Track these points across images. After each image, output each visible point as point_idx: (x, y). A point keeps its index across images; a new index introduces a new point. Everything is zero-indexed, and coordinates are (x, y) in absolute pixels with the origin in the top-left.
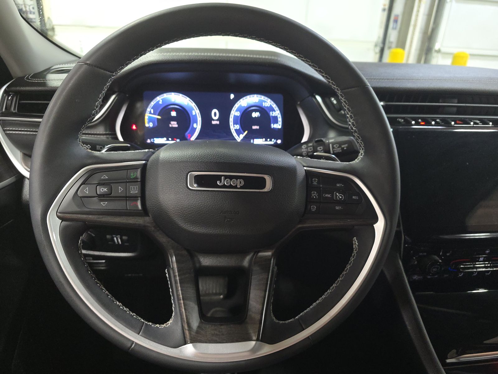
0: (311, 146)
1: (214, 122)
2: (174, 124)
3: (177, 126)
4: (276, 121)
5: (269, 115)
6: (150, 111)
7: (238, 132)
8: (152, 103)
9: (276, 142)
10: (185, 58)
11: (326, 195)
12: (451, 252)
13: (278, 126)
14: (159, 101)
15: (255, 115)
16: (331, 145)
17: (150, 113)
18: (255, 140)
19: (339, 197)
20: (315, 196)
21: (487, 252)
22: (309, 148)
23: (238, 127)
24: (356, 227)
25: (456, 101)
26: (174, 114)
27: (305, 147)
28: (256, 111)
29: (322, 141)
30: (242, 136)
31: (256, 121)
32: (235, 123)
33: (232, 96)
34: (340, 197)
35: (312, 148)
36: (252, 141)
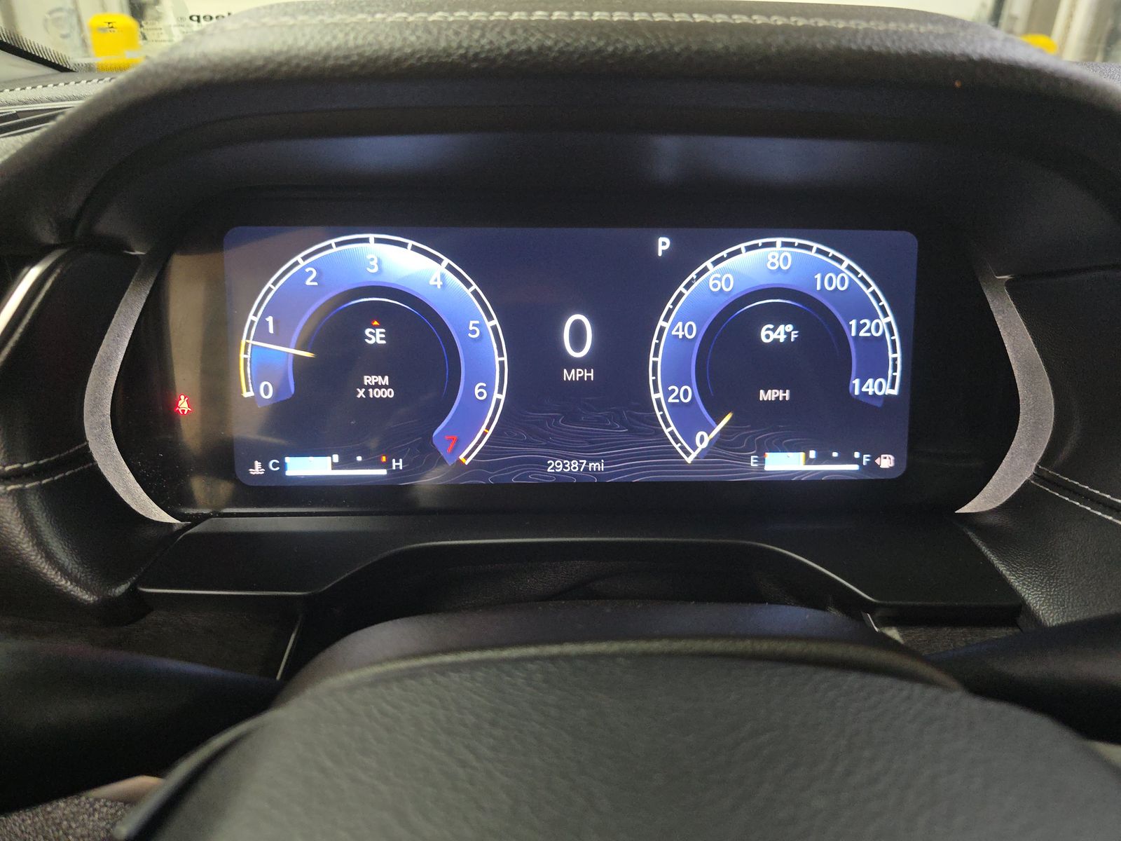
1: (570, 375)
2: (378, 386)
3: (389, 393)
5: (841, 334)
6: (263, 324)
7: (687, 419)
8: (272, 287)
9: (873, 466)
10: (398, 44)
13: (884, 387)
14: (303, 275)
15: (775, 334)
17: (262, 334)
18: (769, 456)
23: (686, 393)
26: (376, 336)
28: (777, 316)
30: (704, 440)
32: (675, 377)
33: (663, 244)
36: (753, 462)
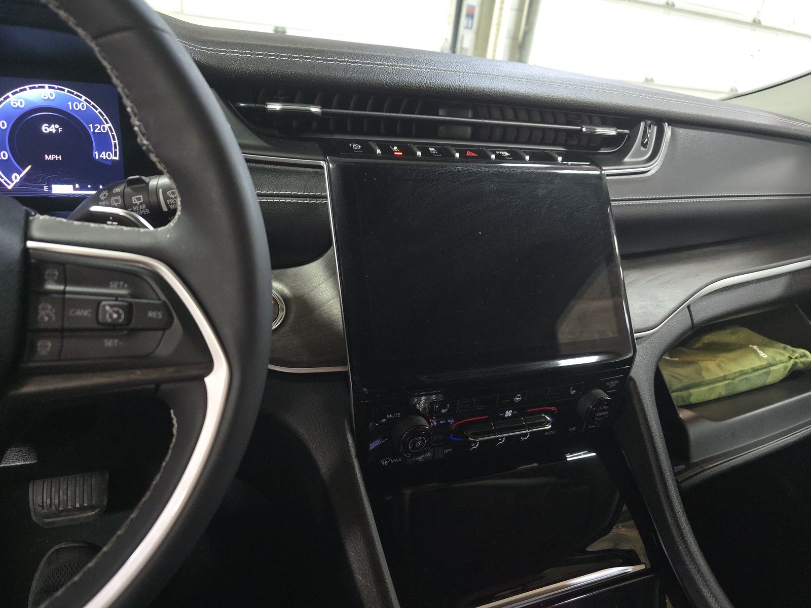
0: (117, 194)
4: (105, 146)
5: (86, 132)
7: (6, 167)
11: (79, 313)
12: (448, 405)
13: (111, 155)
15: (49, 129)
16: (160, 191)
18: (54, 186)
19: (111, 316)
20: (48, 315)
21: (518, 399)
22: (113, 199)
23: (5, 155)
24: (164, 387)
25: (470, 113)
27: (105, 195)
29: (143, 182)
30: (17, 178)
31: (51, 142)
34: (115, 316)
35: (119, 197)
36: (45, 189)
